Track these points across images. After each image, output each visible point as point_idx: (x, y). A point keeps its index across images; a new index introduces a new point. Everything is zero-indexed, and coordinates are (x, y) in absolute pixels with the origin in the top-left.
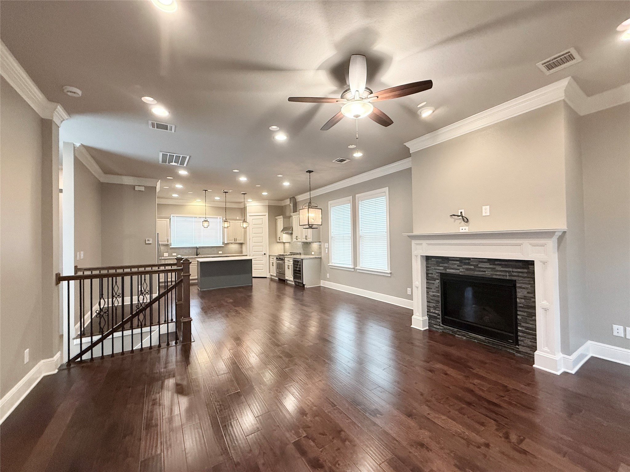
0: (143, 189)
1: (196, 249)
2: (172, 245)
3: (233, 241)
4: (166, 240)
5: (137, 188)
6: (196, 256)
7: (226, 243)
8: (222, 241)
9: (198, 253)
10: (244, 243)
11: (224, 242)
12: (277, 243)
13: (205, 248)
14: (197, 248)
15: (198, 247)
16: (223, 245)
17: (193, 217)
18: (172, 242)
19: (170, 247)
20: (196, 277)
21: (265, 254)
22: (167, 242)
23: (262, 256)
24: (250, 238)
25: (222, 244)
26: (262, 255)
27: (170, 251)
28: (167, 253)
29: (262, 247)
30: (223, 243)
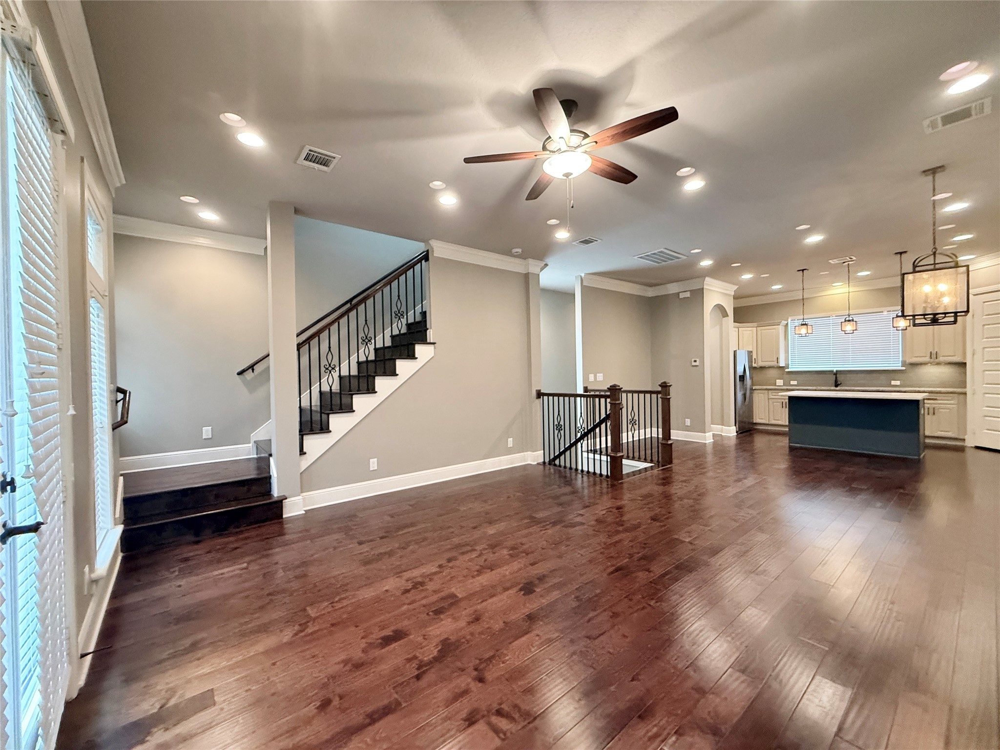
0: (688, 295)
1: (835, 375)
2: (790, 366)
3: (927, 359)
4: (775, 359)
5: (682, 296)
7: (911, 361)
8: (901, 360)
11: (907, 361)
13: (857, 373)
14: (836, 373)
16: (904, 368)
18: (790, 363)
19: (787, 370)
22: (776, 362)
24: (974, 350)
25: (900, 365)
27: (787, 377)
28: (782, 381)
30: (905, 363)
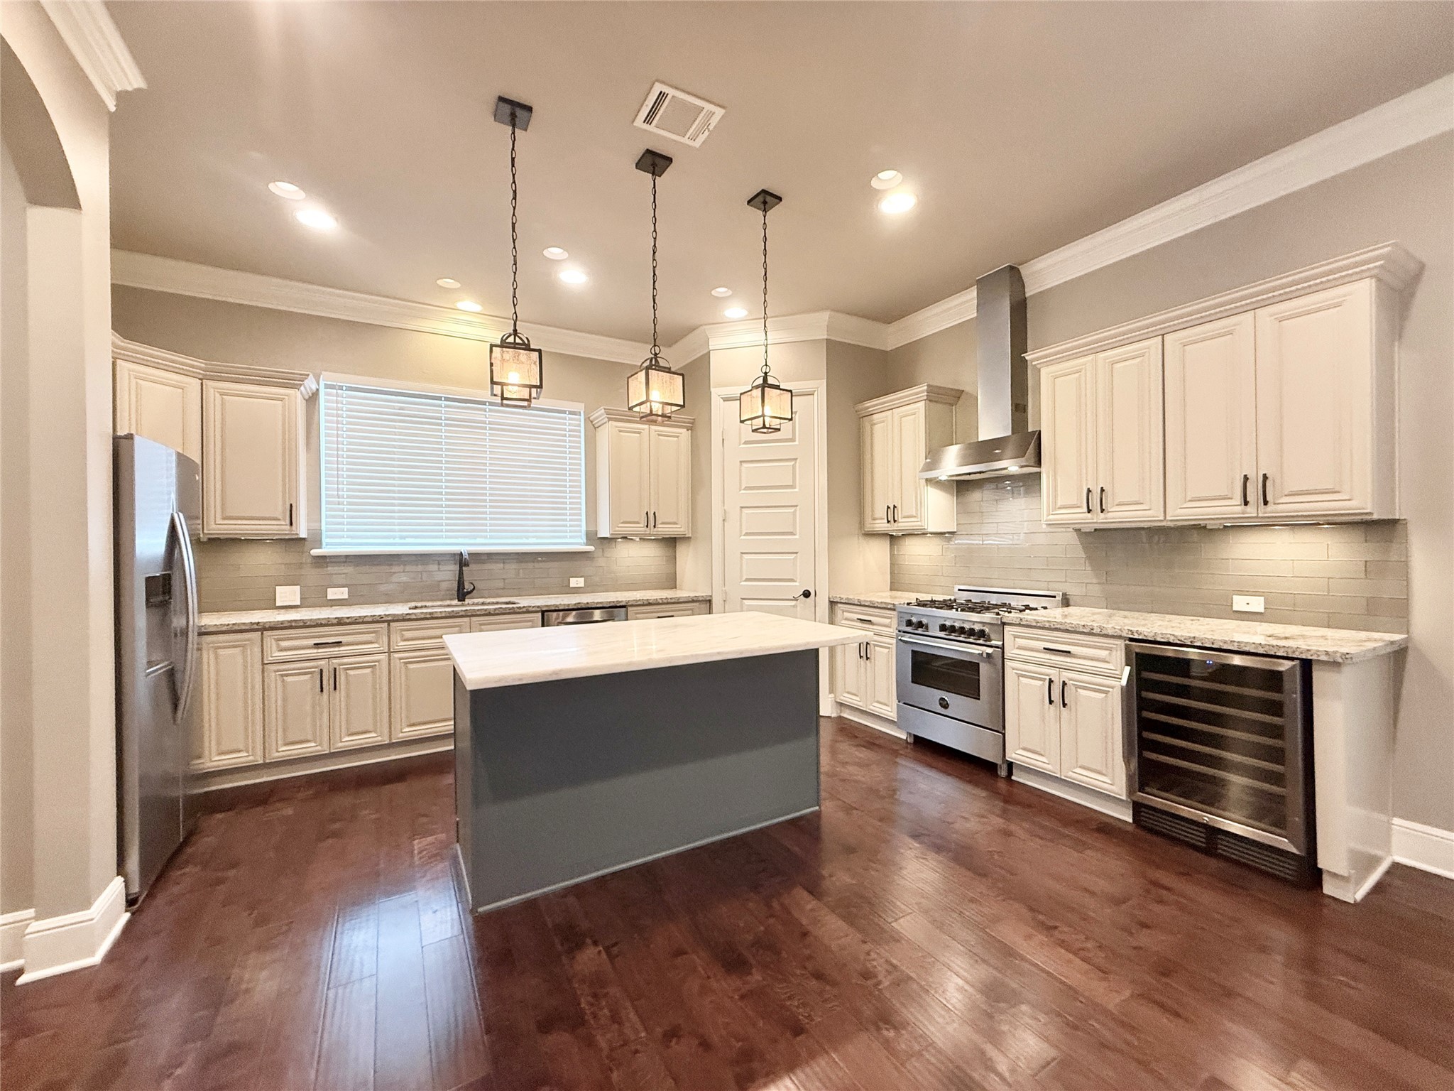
1: (457, 567)
2: (324, 540)
3: (640, 528)
4: (280, 510)
6: (455, 606)
7: (604, 532)
8: (584, 528)
9: (468, 587)
10: (685, 539)
11: (596, 533)
12: (862, 539)
13: (505, 561)
14: (462, 561)
15: (466, 556)
16: (591, 548)
17: (439, 398)
18: (323, 528)
19: (315, 552)
20: (448, 726)
21: (807, 594)
22: (287, 526)
23: (793, 603)
25: (582, 539)
26: (795, 599)
27: (312, 575)
28: (297, 589)
29: (792, 556)
30: (592, 537)
